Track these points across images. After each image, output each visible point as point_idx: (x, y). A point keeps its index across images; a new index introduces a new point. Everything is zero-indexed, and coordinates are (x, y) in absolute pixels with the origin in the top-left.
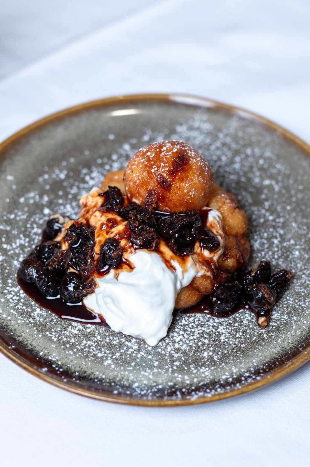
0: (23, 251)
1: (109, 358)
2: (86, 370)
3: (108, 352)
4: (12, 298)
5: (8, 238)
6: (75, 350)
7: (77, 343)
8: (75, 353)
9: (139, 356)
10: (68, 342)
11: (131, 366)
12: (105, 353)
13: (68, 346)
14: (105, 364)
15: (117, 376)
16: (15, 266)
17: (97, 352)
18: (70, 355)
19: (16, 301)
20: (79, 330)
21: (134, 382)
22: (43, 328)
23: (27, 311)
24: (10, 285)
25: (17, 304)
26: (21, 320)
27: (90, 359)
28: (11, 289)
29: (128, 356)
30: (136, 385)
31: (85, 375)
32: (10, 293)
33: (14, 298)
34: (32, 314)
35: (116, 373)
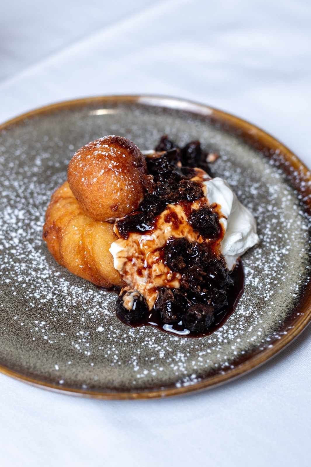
0: (164, 339)
1: (280, 252)
2: (300, 263)
3: (272, 254)
4: (233, 334)
5: (148, 355)
6: (279, 276)
7: (270, 277)
8: (283, 275)
9: (270, 233)
10: (271, 283)
11: (284, 236)
12: (274, 256)
13: (276, 282)
14: (287, 253)
15: (299, 242)
16: (186, 342)
17: (275, 261)
18: (287, 278)
19: (235, 331)
20: (254, 278)
21: (302, 230)
22: (261, 304)
23: (244, 320)
24: (215, 340)
25: (239, 329)
26: (258, 322)
27: (286, 264)
28: (221, 338)
29: (272, 240)
30: (304, 227)
31: (306, 262)
32: (227, 338)
33: (232, 333)
34: (247, 315)
35: (296, 244)
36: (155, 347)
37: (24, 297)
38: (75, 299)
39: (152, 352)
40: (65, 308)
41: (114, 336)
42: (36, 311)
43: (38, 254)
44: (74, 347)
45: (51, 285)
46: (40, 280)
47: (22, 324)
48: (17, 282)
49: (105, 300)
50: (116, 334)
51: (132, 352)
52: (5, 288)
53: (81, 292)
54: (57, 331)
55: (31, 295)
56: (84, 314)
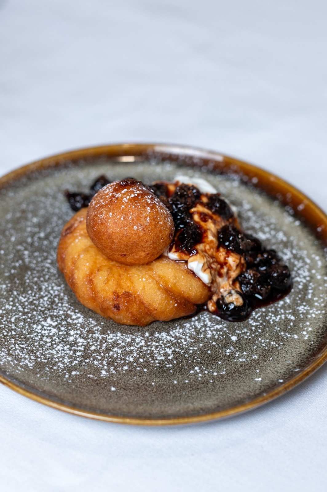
5: (286, 325)
16: (289, 299)
19: (302, 269)
24: (301, 284)
28: (303, 280)
36: (280, 318)
37: (156, 367)
38: (187, 337)
39: (285, 322)
40: (191, 348)
41: (248, 334)
42: (179, 367)
43: (111, 335)
44: (241, 362)
45: (157, 344)
46: (144, 348)
47: (187, 381)
48: (133, 363)
49: (204, 321)
50: (247, 333)
51: (275, 333)
52: (133, 373)
53: (181, 331)
54: (213, 365)
55: (157, 361)
56: (208, 340)
